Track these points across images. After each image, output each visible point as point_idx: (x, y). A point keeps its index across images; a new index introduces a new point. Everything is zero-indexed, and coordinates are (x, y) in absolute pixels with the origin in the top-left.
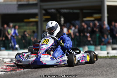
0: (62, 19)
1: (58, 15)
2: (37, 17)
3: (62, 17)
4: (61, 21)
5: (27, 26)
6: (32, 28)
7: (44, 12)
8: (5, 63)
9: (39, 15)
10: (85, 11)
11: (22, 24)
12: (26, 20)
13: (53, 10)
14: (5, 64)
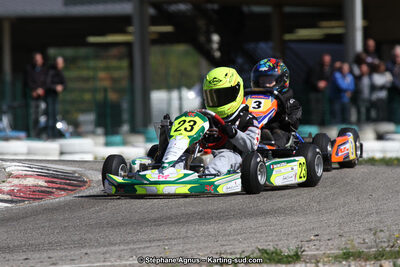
0: (216, 38)
1: (201, 23)
2: (131, 29)
4: (210, 41)
5: (97, 57)
6: (114, 63)
7: (152, 11)
8: (10, 175)
9: (136, 21)
10: (288, 9)
12: (92, 39)
13: (182, 7)
14: (10, 180)
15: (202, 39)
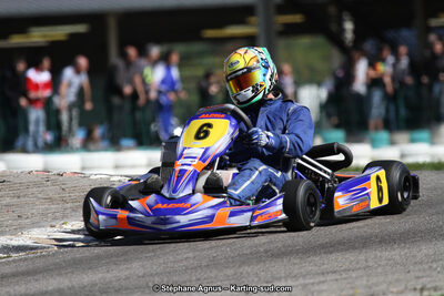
0: (349, 26)
1: (332, 10)
2: (253, 19)
3: (346, 16)
4: (342, 30)
5: (214, 53)
9: (260, 10)
11: (196, 47)
12: (210, 33)
15: (334, 27)
